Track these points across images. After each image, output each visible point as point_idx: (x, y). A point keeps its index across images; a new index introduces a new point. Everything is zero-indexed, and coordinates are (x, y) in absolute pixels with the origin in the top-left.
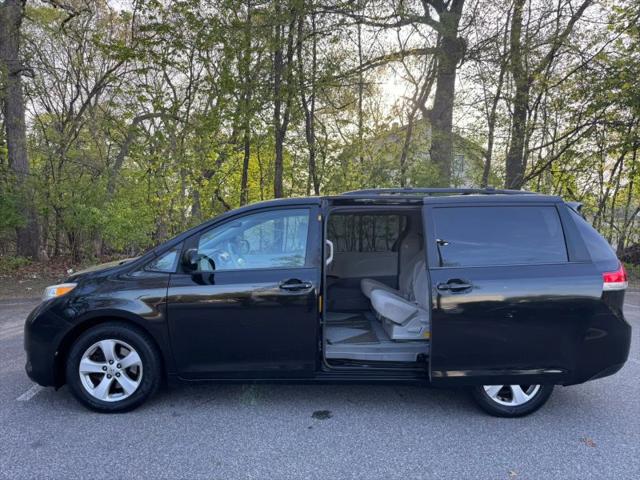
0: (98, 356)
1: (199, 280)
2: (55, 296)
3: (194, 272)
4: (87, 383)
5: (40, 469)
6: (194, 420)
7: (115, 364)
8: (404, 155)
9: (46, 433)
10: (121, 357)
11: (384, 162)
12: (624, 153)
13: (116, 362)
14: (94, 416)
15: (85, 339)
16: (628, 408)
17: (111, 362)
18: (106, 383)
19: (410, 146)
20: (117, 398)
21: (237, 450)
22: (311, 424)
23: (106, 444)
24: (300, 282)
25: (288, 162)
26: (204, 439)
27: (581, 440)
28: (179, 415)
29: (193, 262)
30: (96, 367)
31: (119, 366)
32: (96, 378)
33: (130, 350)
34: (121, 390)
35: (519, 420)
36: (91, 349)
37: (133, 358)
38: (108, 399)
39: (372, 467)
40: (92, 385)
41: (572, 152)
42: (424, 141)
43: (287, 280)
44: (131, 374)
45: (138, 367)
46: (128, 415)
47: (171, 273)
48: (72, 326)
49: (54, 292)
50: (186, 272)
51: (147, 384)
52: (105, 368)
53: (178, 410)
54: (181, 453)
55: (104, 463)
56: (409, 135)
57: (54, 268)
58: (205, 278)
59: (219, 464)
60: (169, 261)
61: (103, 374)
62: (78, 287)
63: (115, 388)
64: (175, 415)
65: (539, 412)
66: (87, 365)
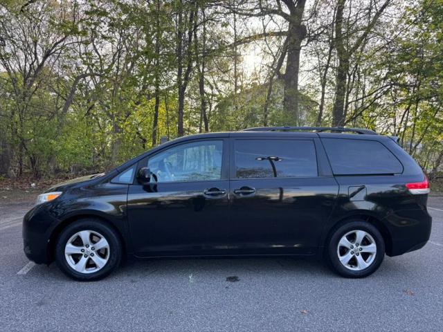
0: (78, 242)
1: (149, 189)
2: (47, 200)
3: (145, 184)
4: (70, 261)
5: (47, 320)
6: (147, 285)
7: (90, 248)
8: (267, 105)
9: (45, 296)
10: (94, 242)
11: (253, 109)
12: (410, 105)
13: (91, 246)
14: (76, 283)
15: (68, 230)
16: (429, 270)
17: (87, 246)
18: (83, 260)
19: (271, 99)
20: (92, 271)
21: (181, 303)
22: (227, 285)
23: (90, 302)
24: (218, 190)
25: (187, 109)
26: (157, 297)
27: (404, 291)
28: (136, 282)
29: (147, 177)
30: (77, 250)
31: (93, 249)
32: (76, 258)
33: (100, 238)
34: (94, 265)
35: (362, 280)
36: (73, 238)
37: (103, 243)
38: (85, 272)
39: (273, 311)
40: (74, 262)
41: (377, 104)
42: (280, 96)
43: (209, 189)
44: (102, 254)
45: (106, 249)
46: (100, 282)
47: (129, 184)
48: (60, 221)
49: (45, 198)
50: (140, 183)
51: (113, 260)
52: (83, 250)
53: (134, 278)
54: (143, 306)
55: (92, 314)
56: (270, 91)
57: (22, 183)
58: (152, 188)
59: (171, 313)
60: (127, 176)
61: (82, 255)
62: (62, 195)
63: (90, 264)
64: (132, 282)
65: (374, 274)
66: (70, 248)
